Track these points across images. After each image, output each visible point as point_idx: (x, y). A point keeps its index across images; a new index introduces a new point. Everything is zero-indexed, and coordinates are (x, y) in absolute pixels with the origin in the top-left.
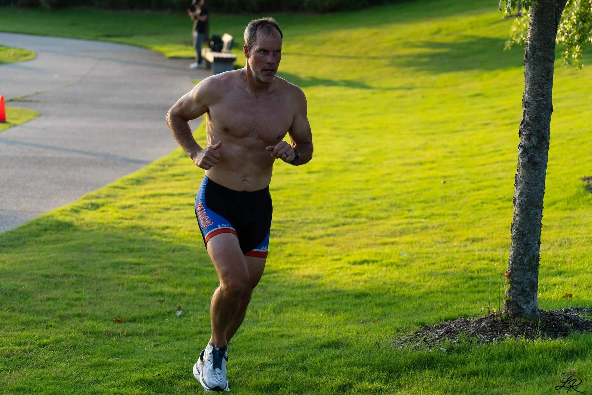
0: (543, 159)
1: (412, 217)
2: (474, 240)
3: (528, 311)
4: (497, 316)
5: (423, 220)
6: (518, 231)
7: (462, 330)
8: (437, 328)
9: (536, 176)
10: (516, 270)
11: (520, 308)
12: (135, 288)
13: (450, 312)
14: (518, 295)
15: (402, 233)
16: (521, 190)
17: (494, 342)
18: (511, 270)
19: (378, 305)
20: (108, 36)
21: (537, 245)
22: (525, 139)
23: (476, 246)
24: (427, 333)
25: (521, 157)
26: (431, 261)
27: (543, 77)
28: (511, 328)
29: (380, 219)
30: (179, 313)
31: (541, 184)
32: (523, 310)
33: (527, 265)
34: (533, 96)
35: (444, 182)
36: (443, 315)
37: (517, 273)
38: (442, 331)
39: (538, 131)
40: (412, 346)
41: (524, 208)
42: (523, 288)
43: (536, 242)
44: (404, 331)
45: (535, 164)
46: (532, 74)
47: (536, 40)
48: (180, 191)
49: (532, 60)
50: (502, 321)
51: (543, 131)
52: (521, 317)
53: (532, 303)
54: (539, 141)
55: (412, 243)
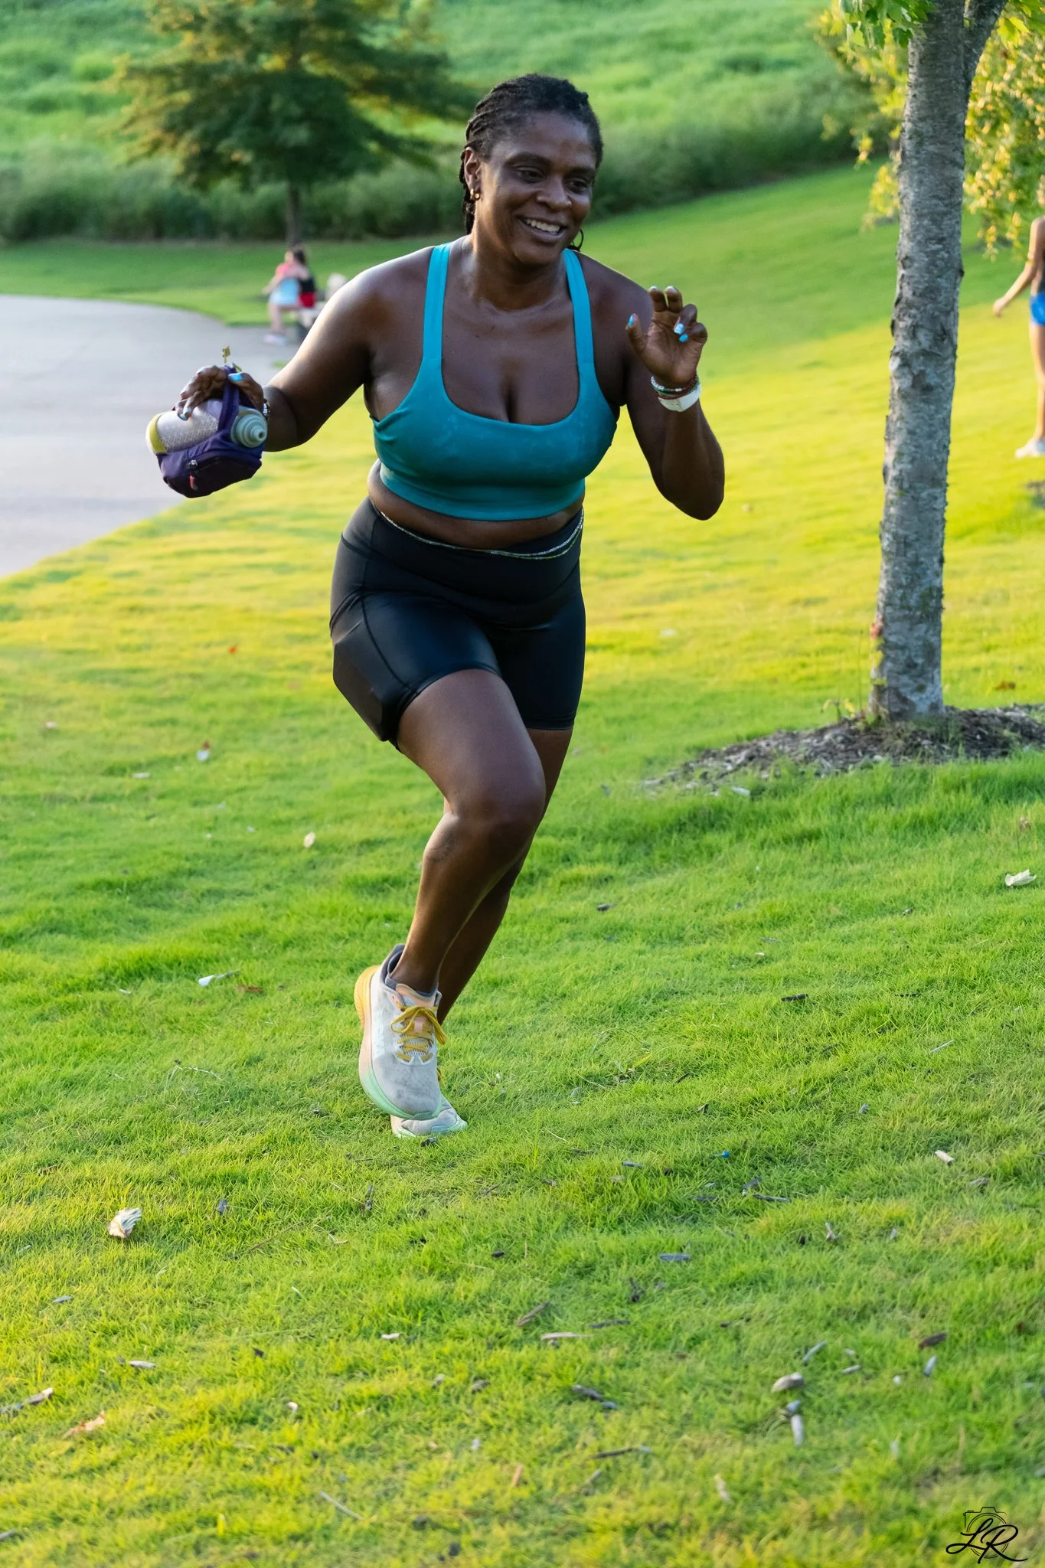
0: (944, 379)
1: (683, 570)
2: (808, 603)
3: (923, 707)
4: (856, 720)
5: (708, 574)
6: (895, 536)
7: (782, 753)
8: (730, 752)
9: (931, 417)
10: (893, 620)
11: (904, 700)
12: (120, 713)
13: (760, 725)
14: (899, 673)
15: (666, 597)
16: (900, 447)
17: (851, 773)
18: (883, 620)
19: (609, 722)
20: (115, 291)
21: (936, 565)
22: (905, 338)
23: (813, 612)
24: (712, 765)
25: (897, 378)
26: (721, 641)
27: (941, 199)
28: (886, 745)
29: (624, 575)
30: (203, 755)
31: (940, 433)
32: (913, 705)
33: (918, 609)
34: (920, 242)
35: (751, 509)
36: (743, 730)
37: (895, 627)
38: (741, 757)
39: (933, 319)
40: (676, 788)
41: (906, 485)
42: (909, 658)
43: (935, 559)
44: (663, 764)
45: (928, 389)
46: (917, 195)
47: (922, 119)
48: (233, 544)
49: (915, 162)
50: (868, 730)
51: (943, 318)
52: (906, 720)
53: (929, 689)
54: (935, 339)
55: (683, 614)
